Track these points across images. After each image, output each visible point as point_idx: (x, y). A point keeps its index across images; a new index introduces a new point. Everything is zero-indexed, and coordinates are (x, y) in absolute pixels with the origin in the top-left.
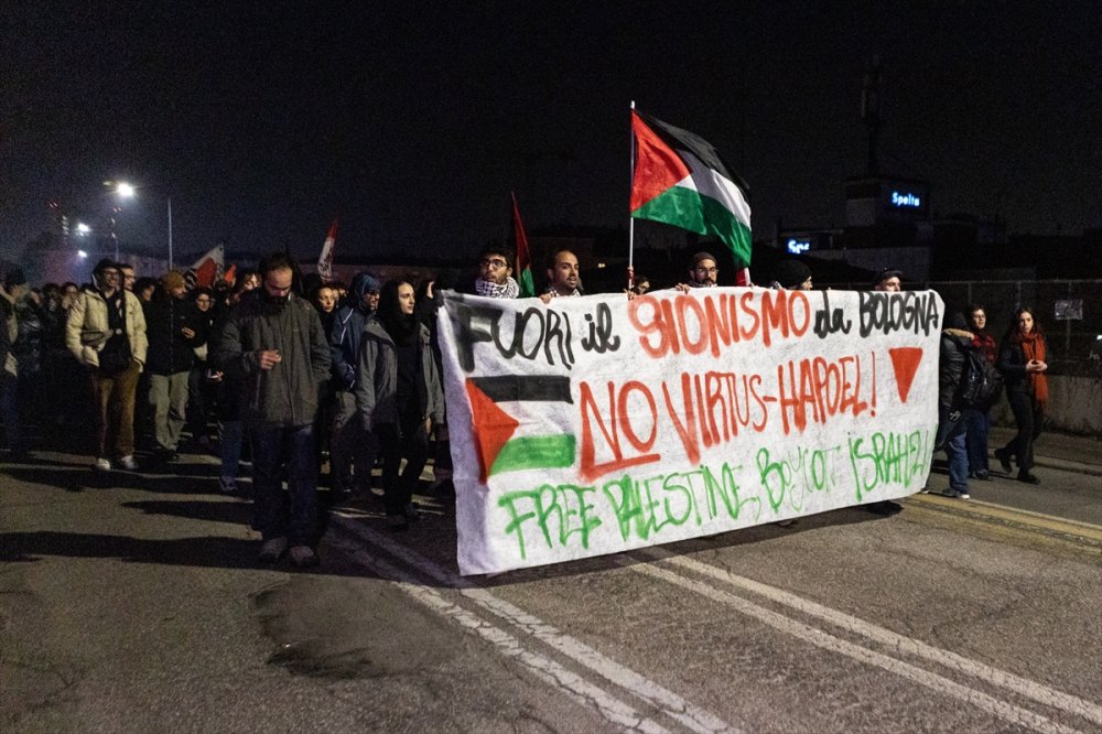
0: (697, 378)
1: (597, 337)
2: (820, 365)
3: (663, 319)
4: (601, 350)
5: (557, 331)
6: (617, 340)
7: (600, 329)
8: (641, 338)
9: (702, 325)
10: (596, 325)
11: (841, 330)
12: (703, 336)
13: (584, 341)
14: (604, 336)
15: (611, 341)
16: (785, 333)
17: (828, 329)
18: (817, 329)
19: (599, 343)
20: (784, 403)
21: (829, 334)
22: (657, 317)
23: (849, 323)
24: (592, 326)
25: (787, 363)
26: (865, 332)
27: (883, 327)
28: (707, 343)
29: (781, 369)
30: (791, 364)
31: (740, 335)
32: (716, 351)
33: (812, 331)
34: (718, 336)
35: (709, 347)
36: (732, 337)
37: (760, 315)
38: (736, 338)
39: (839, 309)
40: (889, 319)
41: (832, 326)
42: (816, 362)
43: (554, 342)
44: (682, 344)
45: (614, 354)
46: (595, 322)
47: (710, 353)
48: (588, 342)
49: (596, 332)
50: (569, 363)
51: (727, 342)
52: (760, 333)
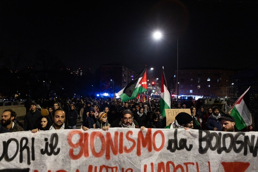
0: (96, 168)
1: (49, 148)
2: (170, 165)
3: (83, 142)
4: (49, 154)
5: (26, 147)
6: (59, 150)
7: (51, 145)
8: (70, 149)
9: (103, 145)
10: (49, 143)
11: (185, 149)
12: (102, 150)
13: (42, 150)
14: (53, 148)
15: (56, 150)
16: (150, 150)
17: (176, 148)
18: (169, 148)
19: (49, 151)
21: (177, 150)
22: (81, 141)
23: (191, 146)
24: (47, 144)
25: (150, 163)
26: (202, 151)
27: (216, 150)
28: (104, 153)
29: (145, 166)
30: (152, 164)
31: (123, 151)
32: (108, 157)
33: (166, 148)
34: (111, 150)
35: (105, 154)
36: (118, 151)
37: (136, 141)
38: (121, 152)
39: (184, 139)
40: (222, 146)
41: (179, 147)
42: (168, 163)
43: (25, 152)
44: (90, 153)
45: (56, 156)
46: (49, 142)
47: (105, 157)
48: (44, 150)
49: (49, 146)
50: (31, 161)
51: (115, 153)
52: (135, 149)
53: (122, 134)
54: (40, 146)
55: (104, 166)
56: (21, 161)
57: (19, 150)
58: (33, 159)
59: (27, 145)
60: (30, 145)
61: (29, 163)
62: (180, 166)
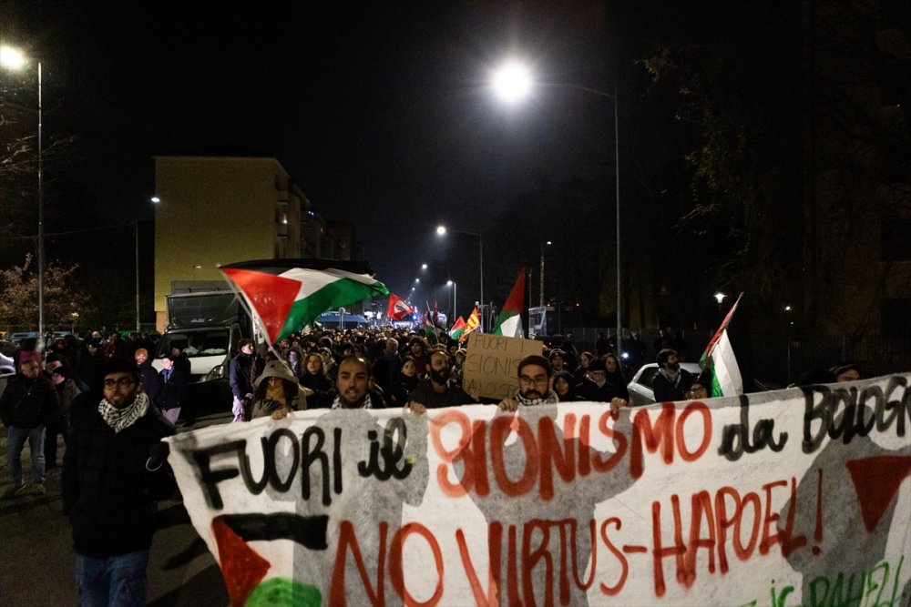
1: (381, 460)
2: (728, 497)
4: (383, 477)
8: (440, 466)
11: (768, 448)
13: (361, 466)
15: (400, 466)
16: (668, 458)
17: (745, 448)
18: (726, 450)
19: (382, 467)
20: (659, 553)
21: (746, 454)
23: (784, 437)
25: (669, 496)
26: (810, 445)
27: (843, 434)
28: (534, 483)
29: (656, 506)
30: (675, 499)
31: (592, 466)
32: (547, 492)
33: (715, 453)
34: (554, 469)
35: (537, 487)
36: (577, 469)
37: (629, 438)
38: (585, 471)
39: (767, 421)
40: (855, 423)
41: (751, 443)
42: (721, 494)
43: (316, 466)
44: (493, 484)
45: (400, 483)
46: (381, 440)
47: (537, 494)
48: (367, 464)
49: (379, 454)
50: (333, 495)
51: (568, 476)
52: (626, 459)
53: (586, 420)
54: (356, 451)
55: (536, 522)
56: (306, 494)
57: (301, 463)
58: (339, 489)
59: (323, 449)
60: (328, 449)
61: (327, 501)
62: (752, 497)
